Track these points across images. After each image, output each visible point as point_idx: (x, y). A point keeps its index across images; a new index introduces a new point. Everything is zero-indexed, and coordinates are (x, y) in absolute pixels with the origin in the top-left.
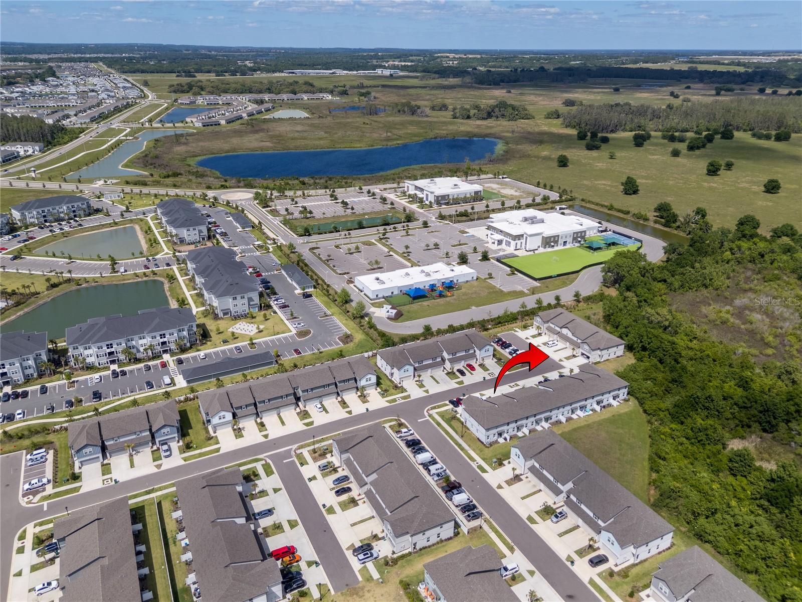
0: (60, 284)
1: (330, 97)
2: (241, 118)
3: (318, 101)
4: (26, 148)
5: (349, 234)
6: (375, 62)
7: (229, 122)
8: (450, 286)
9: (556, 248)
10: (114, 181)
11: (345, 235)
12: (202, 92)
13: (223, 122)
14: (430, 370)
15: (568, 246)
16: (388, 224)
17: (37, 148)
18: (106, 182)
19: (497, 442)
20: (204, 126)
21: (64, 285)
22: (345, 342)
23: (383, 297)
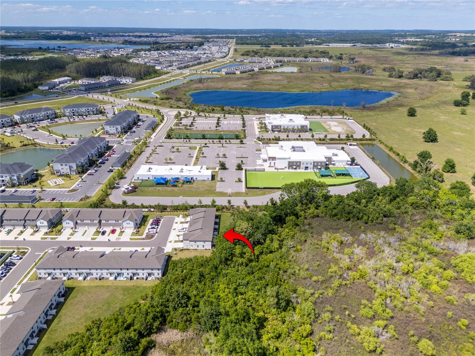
0: (28, 145)
1: (328, 60)
2: (253, 70)
3: (318, 63)
4: (127, 80)
5: (189, 141)
6: (396, 39)
7: (242, 73)
8: (189, 181)
9: (298, 170)
10: (135, 99)
11: (187, 141)
12: (256, 56)
13: (238, 72)
14: (87, 227)
15: (309, 171)
16: (222, 139)
17: (131, 80)
18: (130, 99)
19: (45, 278)
20: (226, 74)
21: (30, 146)
22: (81, 200)
23: (142, 180)
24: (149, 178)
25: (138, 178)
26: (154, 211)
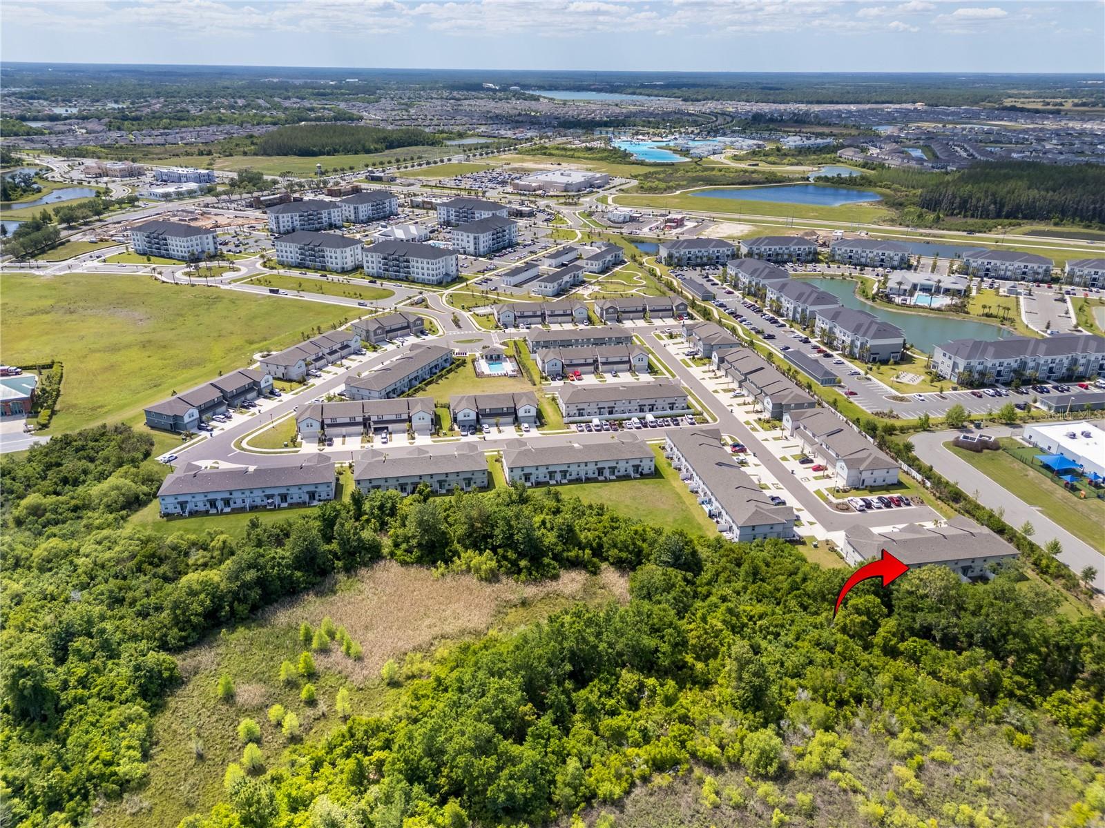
14: (805, 443)
22: (877, 414)
23: (1035, 446)
24: (1050, 448)
25: (1030, 437)
26: (927, 489)
